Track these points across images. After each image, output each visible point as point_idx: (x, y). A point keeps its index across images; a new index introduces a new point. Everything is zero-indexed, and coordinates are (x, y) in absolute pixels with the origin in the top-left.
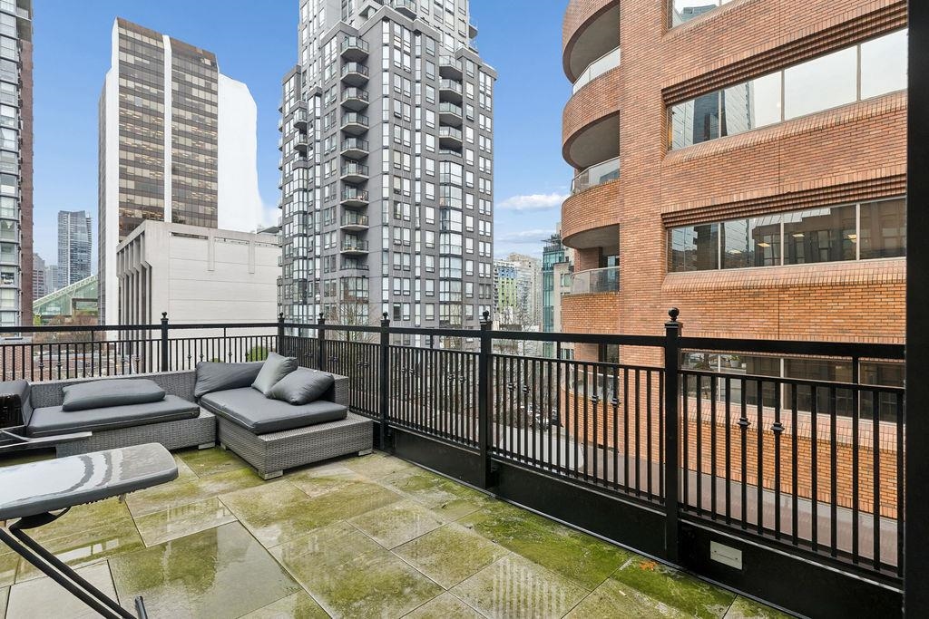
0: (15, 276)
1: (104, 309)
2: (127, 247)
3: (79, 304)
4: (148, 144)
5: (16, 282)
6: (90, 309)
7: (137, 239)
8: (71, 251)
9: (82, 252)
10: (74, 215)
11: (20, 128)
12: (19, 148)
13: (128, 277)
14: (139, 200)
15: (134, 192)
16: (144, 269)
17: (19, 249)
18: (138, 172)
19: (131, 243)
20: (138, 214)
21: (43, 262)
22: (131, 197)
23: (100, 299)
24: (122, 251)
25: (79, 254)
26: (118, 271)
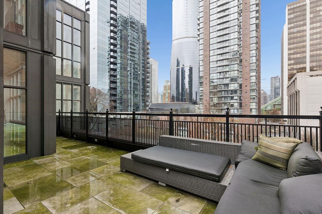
0: (256, 98)
1: (283, 107)
2: (290, 85)
3: (275, 106)
4: (299, 44)
5: (255, 100)
6: (279, 108)
7: (294, 81)
8: (274, 89)
9: (277, 89)
10: (275, 78)
11: (257, 55)
12: (257, 61)
13: (291, 96)
14: (295, 67)
15: (294, 64)
16: (296, 92)
17: (257, 90)
18: (295, 56)
19: (292, 83)
20: (295, 71)
21: (267, 94)
22: (292, 66)
23: (282, 104)
24: (289, 87)
25: (276, 90)
26: (287, 94)
